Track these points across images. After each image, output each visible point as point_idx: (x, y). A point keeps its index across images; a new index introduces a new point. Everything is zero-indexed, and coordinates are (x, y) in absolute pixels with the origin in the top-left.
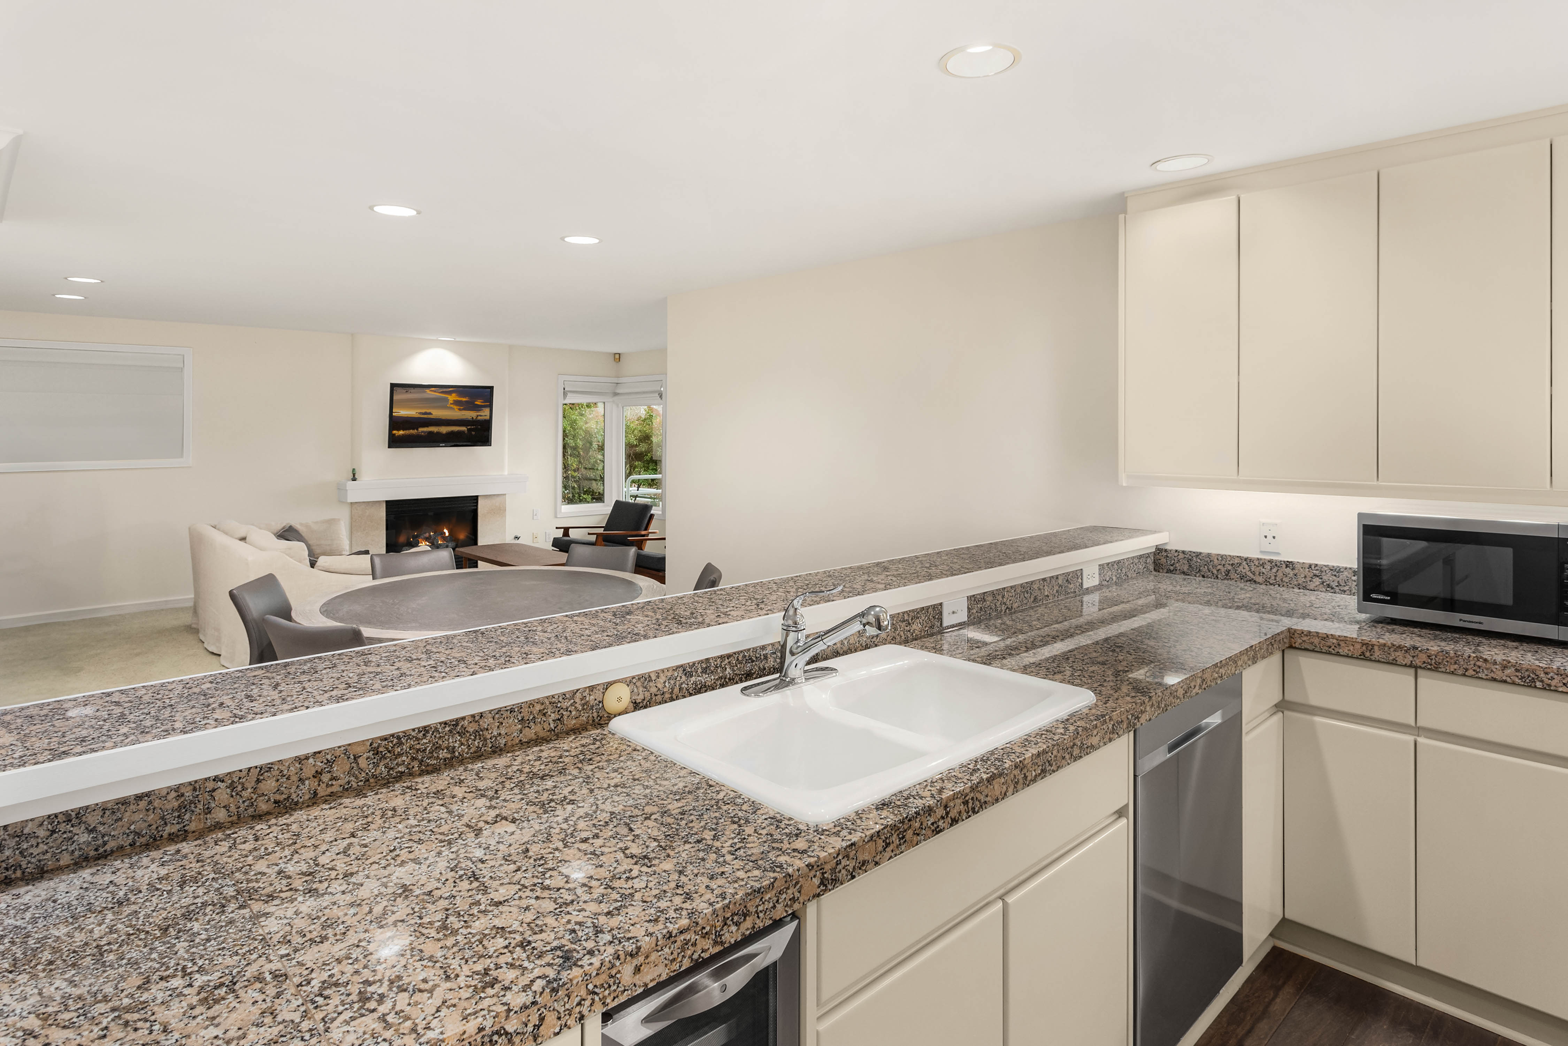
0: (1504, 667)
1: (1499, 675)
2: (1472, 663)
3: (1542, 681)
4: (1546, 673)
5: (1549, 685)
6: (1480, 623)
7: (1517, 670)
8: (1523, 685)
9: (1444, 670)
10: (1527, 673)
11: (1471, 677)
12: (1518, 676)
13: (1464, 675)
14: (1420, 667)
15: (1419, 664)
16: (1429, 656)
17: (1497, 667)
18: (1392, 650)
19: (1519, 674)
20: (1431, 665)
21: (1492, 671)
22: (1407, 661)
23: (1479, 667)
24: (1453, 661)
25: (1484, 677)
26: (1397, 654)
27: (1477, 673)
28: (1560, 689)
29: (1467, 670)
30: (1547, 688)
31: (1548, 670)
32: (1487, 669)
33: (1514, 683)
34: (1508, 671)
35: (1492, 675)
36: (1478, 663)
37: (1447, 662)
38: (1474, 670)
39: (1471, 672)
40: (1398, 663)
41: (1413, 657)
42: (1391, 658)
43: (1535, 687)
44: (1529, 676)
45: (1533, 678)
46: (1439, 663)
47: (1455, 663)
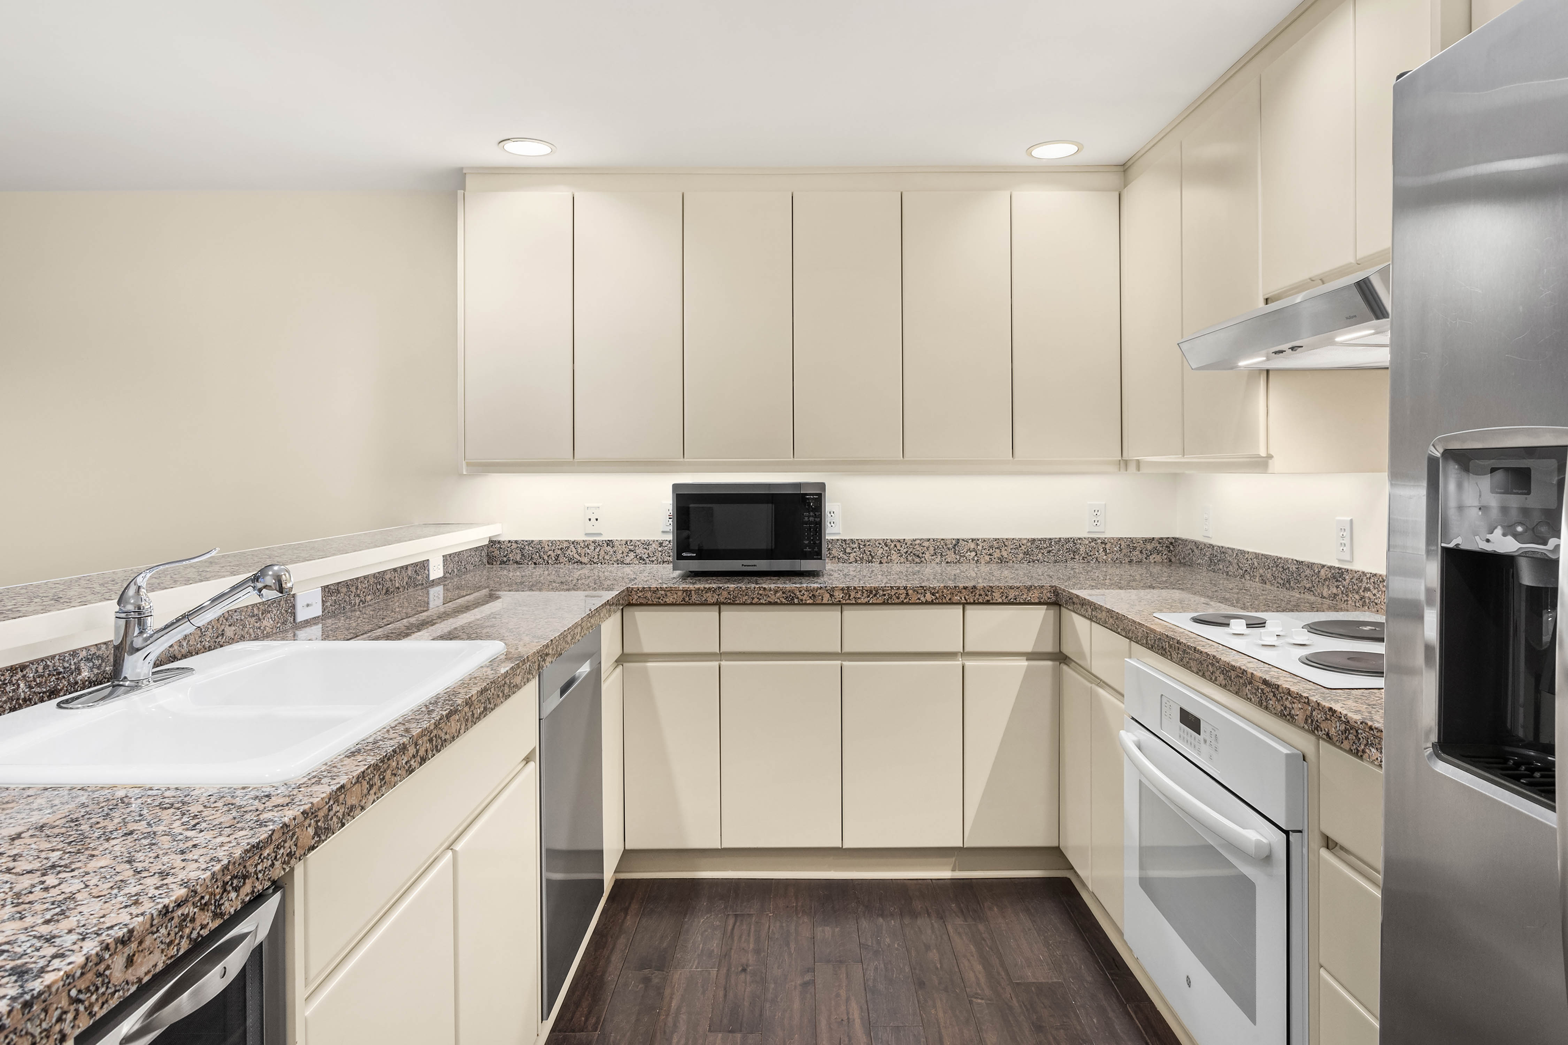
0: (776, 592)
1: (773, 598)
2: (757, 592)
3: (798, 598)
4: (800, 591)
5: (802, 600)
6: (755, 566)
7: (783, 593)
8: (787, 604)
9: (738, 602)
10: (789, 594)
11: (756, 604)
12: (783, 597)
13: (751, 604)
14: (724, 603)
15: (723, 600)
16: (729, 593)
17: (772, 592)
18: (704, 592)
19: (784, 595)
20: (730, 599)
21: (769, 596)
22: (714, 600)
23: (761, 595)
24: (744, 593)
25: (764, 602)
26: (708, 595)
27: (760, 599)
28: (808, 602)
29: (753, 598)
30: (802, 603)
31: (802, 589)
32: (766, 595)
33: (782, 604)
34: (778, 595)
35: (769, 599)
36: (761, 592)
37: (741, 595)
38: (758, 598)
39: (756, 600)
40: (708, 602)
41: (719, 595)
42: (703, 599)
43: (794, 604)
44: (790, 595)
45: (793, 597)
46: (736, 597)
47: (746, 595)
